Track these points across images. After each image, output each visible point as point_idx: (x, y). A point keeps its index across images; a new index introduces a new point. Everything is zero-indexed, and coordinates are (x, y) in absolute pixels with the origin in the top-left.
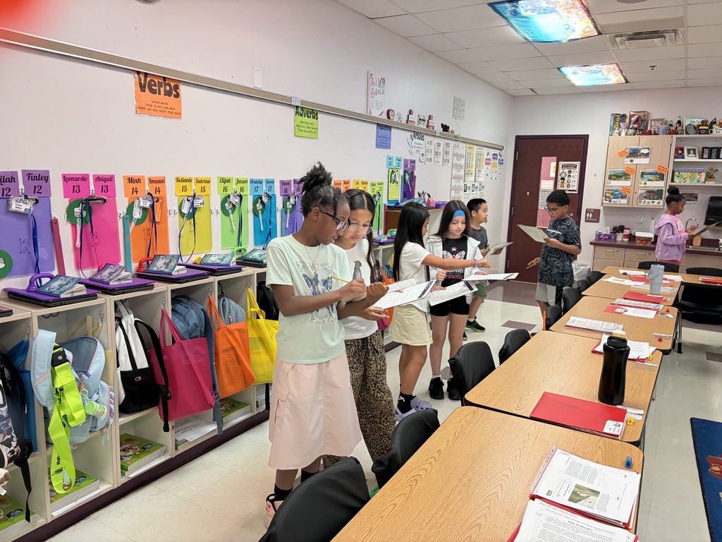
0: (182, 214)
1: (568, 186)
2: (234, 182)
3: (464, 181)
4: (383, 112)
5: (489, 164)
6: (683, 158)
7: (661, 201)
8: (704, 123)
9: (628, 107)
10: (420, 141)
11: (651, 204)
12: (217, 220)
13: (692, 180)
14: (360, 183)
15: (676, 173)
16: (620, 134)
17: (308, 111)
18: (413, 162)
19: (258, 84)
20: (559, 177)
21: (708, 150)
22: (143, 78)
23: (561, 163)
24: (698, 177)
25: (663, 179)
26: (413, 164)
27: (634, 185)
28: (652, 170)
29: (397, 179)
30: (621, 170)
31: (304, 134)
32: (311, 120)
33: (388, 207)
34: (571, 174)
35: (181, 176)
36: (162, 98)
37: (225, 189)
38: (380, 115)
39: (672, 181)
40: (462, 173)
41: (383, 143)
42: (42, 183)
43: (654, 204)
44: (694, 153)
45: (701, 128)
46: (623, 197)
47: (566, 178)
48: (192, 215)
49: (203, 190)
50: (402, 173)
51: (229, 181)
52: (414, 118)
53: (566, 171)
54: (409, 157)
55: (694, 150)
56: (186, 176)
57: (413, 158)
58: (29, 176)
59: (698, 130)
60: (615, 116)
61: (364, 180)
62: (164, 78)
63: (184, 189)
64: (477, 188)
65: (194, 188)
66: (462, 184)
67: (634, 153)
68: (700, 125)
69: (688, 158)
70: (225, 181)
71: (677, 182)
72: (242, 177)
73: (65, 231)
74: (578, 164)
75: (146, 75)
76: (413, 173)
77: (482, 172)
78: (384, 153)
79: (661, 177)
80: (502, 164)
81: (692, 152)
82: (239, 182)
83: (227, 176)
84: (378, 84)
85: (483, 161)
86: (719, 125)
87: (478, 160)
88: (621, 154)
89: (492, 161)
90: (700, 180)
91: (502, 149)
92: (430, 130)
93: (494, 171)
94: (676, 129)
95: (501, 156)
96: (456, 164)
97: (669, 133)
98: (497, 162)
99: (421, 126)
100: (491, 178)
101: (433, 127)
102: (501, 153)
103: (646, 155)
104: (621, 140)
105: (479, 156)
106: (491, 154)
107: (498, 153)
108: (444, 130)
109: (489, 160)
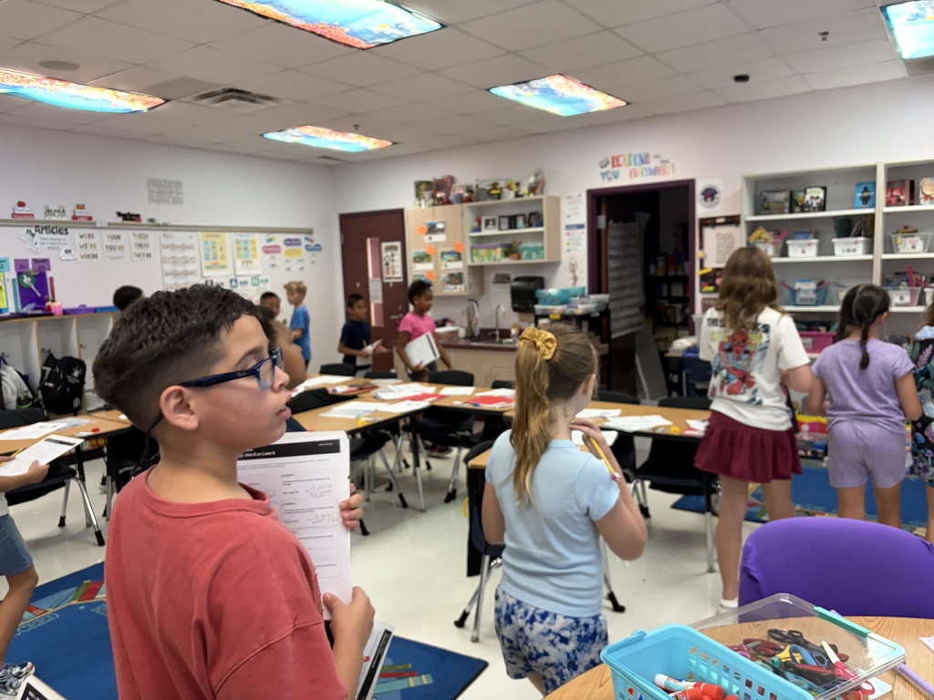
1: (393, 272)
5: (277, 252)
6: (480, 231)
7: (463, 287)
8: (495, 186)
9: (432, 173)
10: (59, 236)
11: (454, 290)
13: (489, 258)
15: (474, 251)
16: (420, 205)
18: (46, 261)
20: (384, 263)
21: (507, 219)
23: (384, 245)
24: (494, 254)
25: (460, 259)
26: (41, 264)
27: (437, 266)
28: (450, 249)
30: (422, 250)
34: (394, 258)
39: (472, 261)
40: (193, 267)
43: (457, 290)
44: (494, 224)
45: (493, 192)
47: (390, 263)
50: (11, 276)
52: (32, 210)
53: (389, 253)
54: (30, 256)
55: (494, 220)
57: (40, 257)
59: (489, 195)
60: (418, 185)
64: (243, 282)
67: (432, 229)
68: (491, 190)
69: (485, 232)
71: (477, 262)
74: (398, 244)
76: (43, 274)
79: (459, 257)
80: (317, 250)
81: (491, 223)
85: (255, 249)
86: (509, 187)
87: (239, 249)
88: (420, 230)
89: (284, 248)
90: (496, 257)
91: (309, 232)
92: (82, 220)
93: (294, 260)
94: (472, 195)
95: (312, 241)
96: (173, 257)
97: (461, 200)
98: (302, 248)
99: (53, 218)
100: (288, 269)
101: (90, 218)
102: (310, 237)
103: (442, 231)
104: (417, 212)
105: (242, 245)
106: (279, 239)
107: (301, 237)
108: (124, 220)
109: (276, 247)
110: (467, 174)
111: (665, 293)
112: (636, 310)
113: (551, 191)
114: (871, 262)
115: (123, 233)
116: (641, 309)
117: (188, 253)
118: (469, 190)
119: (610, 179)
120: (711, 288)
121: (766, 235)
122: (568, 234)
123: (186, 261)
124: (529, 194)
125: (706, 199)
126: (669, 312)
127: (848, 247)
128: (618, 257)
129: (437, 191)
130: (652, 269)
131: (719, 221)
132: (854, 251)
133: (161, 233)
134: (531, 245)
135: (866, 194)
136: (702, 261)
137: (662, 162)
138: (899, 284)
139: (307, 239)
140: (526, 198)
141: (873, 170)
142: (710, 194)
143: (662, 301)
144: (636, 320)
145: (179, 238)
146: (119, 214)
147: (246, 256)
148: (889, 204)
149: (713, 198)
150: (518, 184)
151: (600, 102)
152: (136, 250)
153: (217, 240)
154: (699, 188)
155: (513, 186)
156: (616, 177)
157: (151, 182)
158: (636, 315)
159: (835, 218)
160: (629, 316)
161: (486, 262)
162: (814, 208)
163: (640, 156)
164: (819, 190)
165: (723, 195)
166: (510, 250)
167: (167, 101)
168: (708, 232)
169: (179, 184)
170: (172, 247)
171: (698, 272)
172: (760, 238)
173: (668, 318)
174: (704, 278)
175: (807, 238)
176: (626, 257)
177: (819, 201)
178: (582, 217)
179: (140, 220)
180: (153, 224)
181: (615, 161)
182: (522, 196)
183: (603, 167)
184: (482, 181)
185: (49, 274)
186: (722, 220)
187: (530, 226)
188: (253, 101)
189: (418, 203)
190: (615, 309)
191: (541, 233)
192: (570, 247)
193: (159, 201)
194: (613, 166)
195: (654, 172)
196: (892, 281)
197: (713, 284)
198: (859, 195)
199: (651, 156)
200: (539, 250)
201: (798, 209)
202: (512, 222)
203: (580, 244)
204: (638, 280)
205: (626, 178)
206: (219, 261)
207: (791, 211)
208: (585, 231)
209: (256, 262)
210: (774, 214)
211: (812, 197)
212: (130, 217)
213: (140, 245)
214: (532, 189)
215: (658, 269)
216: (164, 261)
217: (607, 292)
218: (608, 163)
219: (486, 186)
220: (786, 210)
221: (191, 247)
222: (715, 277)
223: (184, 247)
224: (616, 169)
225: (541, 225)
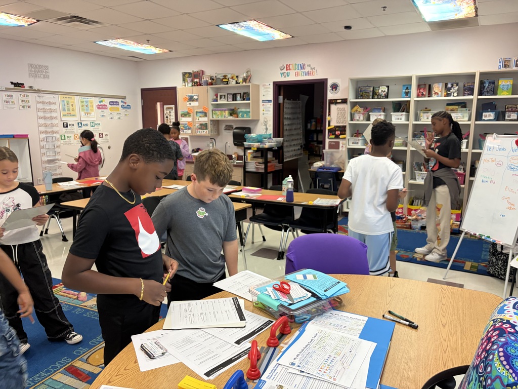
3: (62, 120)
6: (217, 101)
7: (207, 131)
8: (225, 77)
9: (190, 69)
11: (203, 133)
13: (222, 116)
15: (214, 112)
16: (185, 85)
20: (165, 116)
21: (231, 95)
23: (166, 107)
24: (224, 114)
25: (206, 116)
27: (193, 119)
28: (201, 110)
30: (186, 110)
34: (171, 114)
40: (56, 115)
43: (205, 133)
44: (225, 98)
45: (224, 80)
46: (189, 129)
47: (169, 117)
53: (168, 111)
55: (225, 96)
59: (222, 81)
60: (184, 74)
64: (86, 125)
66: (58, 122)
67: (191, 99)
68: (224, 79)
69: (219, 102)
71: (215, 118)
74: (173, 106)
79: (206, 115)
81: (223, 97)
85: (92, 106)
86: (232, 78)
87: (82, 106)
88: (185, 99)
89: (109, 106)
90: (225, 116)
91: (124, 98)
93: (115, 113)
94: (213, 81)
95: (125, 103)
96: (44, 109)
97: (208, 84)
98: (120, 107)
100: (111, 118)
102: (124, 101)
103: (197, 100)
104: (184, 89)
105: (85, 104)
106: (106, 101)
107: (119, 101)
108: (15, 86)
109: (104, 105)
110: (211, 70)
111: (315, 139)
112: (299, 147)
113: (255, 81)
114: (407, 125)
115: (14, 94)
116: (301, 146)
117: (53, 107)
118: (212, 79)
119: (285, 77)
120: (334, 136)
121: (360, 109)
122: (263, 105)
123: (51, 111)
124: (243, 82)
125: (332, 90)
126: (317, 149)
127: (398, 117)
128: (290, 119)
129: (195, 78)
130: (309, 125)
131: (338, 101)
132: (401, 119)
133: (36, 95)
134: (243, 110)
135: (407, 91)
136: (329, 122)
137: (311, 69)
138: (420, 137)
139: (122, 102)
140: (241, 84)
141: (410, 78)
142: (335, 87)
143: (314, 143)
144: (299, 152)
145: (47, 98)
146: (12, 83)
147: (87, 110)
148: (418, 96)
149: (336, 89)
150: (237, 77)
151: (278, 35)
152: (21, 104)
153: (70, 100)
154: (329, 83)
155: (235, 77)
156: (288, 76)
157: (30, 65)
158: (299, 149)
159: (393, 102)
160: (295, 150)
161: (220, 118)
162: (383, 96)
163: (301, 65)
164: (386, 87)
165: (340, 88)
166: (233, 112)
167: (38, 21)
168: (333, 107)
169: (47, 67)
170: (43, 103)
171: (327, 128)
172: (357, 111)
173: (316, 152)
174: (330, 131)
175: (379, 112)
176: (294, 119)
177: (385, 93)
178: (270, 96)
179: (24, 87)
180: (32, 89)
181: (288, 67)
182: (239, 83)
183: (281, 70)
184: (218, 74)
186: (340, 101)
187: (244, 100)
188: (88, 23)
189: (184, 84)
190: (287, 146)
191: (249, 103)
192: (264, 112)
193: (35, 76)
194: (287, 70)
195: (308, 74)
196: (417, 135)
197: (335, 134)
198: (404, 91)
199: (306, 66)
200: (247, 113)
201: (376, 97)
202: (234, 97)
203: (269, 110)
204: (301, 131)
205: (293, 77)
206: (71, 112)
207: (373, 98)
208: (272, 103)
209: (93, 114)
210: (365, 99)
211: (382, 91)
212: (18, 85)
213: (24, 101)
214: (245, 80)
215: (311, 126)
216: (38, 110)
217: (283, 137)
218: (284, 68)
219: (220, 77)
220: (371, 97)
221: (54, 103)
222: (335, 131)
223: (50, 103)
224: (288, 71)
225: (249, 100)
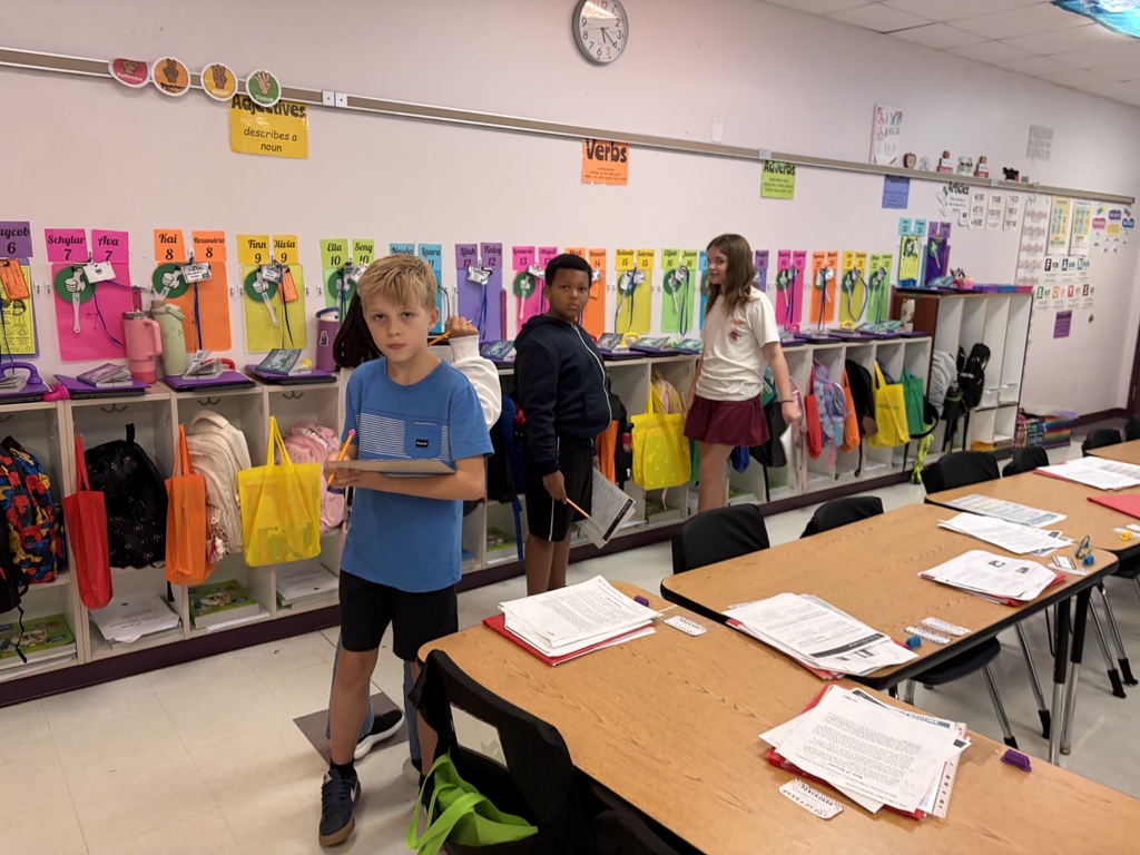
0: (621, 290)
2: (681, 254)
3: (1047, 254)
4: (895, 159)
5: (1102, 227)
10: (962, 196)
12: (659, 298)
14: (854, 255)
17: (782, 166)
18: (947, 226)
19: (718, 137)
22: (591, 144)
26: (945, 229)
29: (916, 250)
31: (773, 194)
32: (785, 176)
33: (899, 290)
35: (622, 248)
36: (608, 164)
37: (670, 263)
38: (892, 162)
40: (1042, 241)
41: (895, 200)
42: (496, 255)
48: (631, 292)
49: (645, 263)
50: (925, 241)
51: (674, 253)
52: (951, 162)
54: (939, 219)
56: (628, 249)
57: (946, 221)
58: (487, 248)
61: (861, 251)
62: (612, 143)
63: (625, 262)
64: (1073, 265)
65: (635, 261)
66: (1041, 258)
70: (670, 253)
72: (690, 249)
73: (511, 301)
75: (594, 141)
76: (944, 242)
77: (1086, 239)
78: (896, 215)
80: (1132, 227)
82: (686, 254)
83: (672, 248)
84: (890, 120)
85: (1088, 223)
87: (1077, 221)
89: (1108, 222)
91: (1130, 202)
92: (981, 179)
93: (1112, 239)
95: (1129, 214)
96: (1032, 228)
98: (1120, 223)
99: (964, 174)
100: (1106, 250)
101: (987, 174)
102: (1129, 208)
105: (1079, 216)
106: (1105, 210)
107: (1125, 209)
108: (1008, 178)
115: (1003, 195)
117: (1042, 224)
123: (1039, 233)
133: (1028, 196)
146: (1005, 171)
147: (1081, 230)
152: (1008, 216)
153: (1065, 207)
157: (1033, 129)
169: (1049, 133)
170: (1033, 214)
179: (1017, 179)
180: (1025, 184)
185: (949, 242)
193: (1034, 155)
206: (1060, 235)
212: (1011, 175)
213: (1011, 211)
216: (1025, 232)
221: (1045, 216)
223: (1039, 216)
